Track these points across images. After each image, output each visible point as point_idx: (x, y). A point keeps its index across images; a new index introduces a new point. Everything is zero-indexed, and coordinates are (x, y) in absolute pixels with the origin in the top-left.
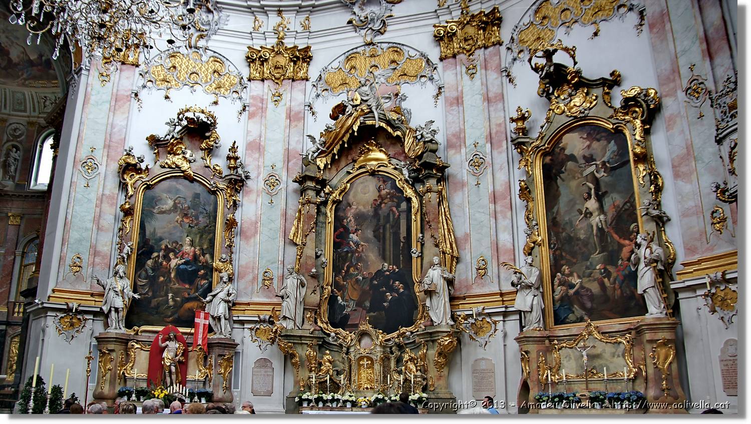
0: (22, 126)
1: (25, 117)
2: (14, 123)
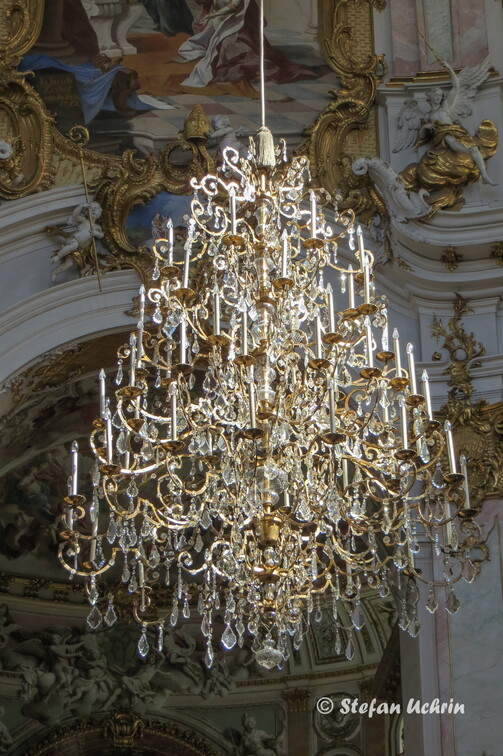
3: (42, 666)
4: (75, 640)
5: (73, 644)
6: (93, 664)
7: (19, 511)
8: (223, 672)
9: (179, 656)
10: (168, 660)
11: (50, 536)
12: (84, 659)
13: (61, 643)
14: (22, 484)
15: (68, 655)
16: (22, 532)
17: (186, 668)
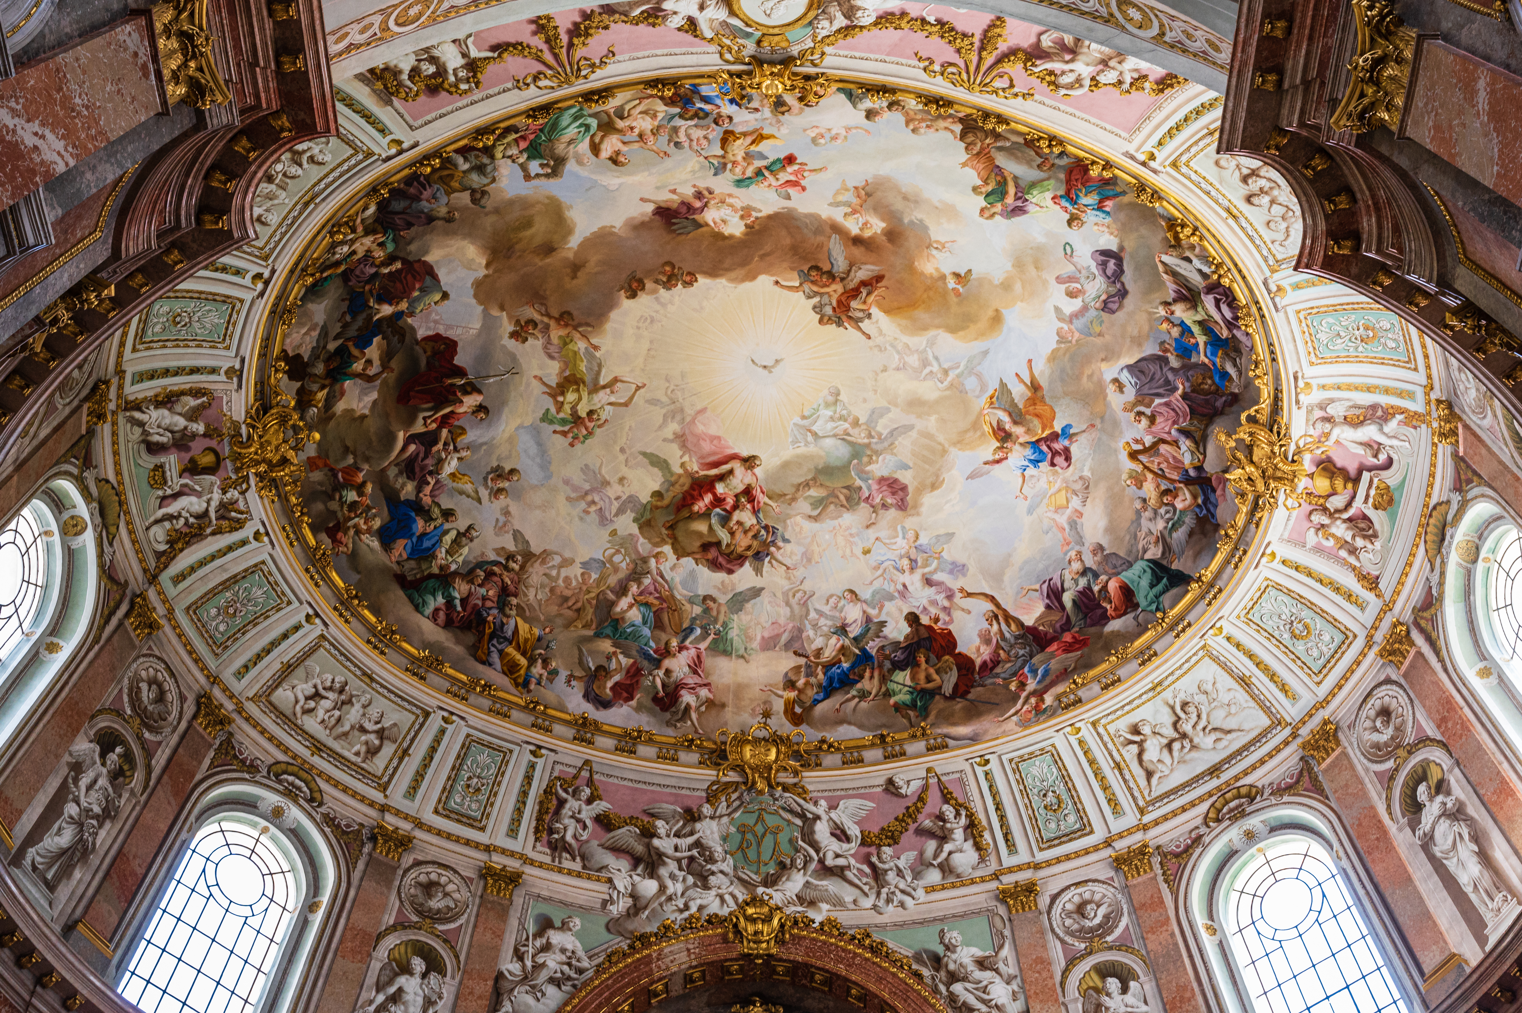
0: (1099, 889)
1: (1096, 848)
2: (1068, 887)
3: (640, 870)
4: (688, 829)
5: (685, 836)
6: (714, 868)
7: (613, 649)
8: (903, 877)
9: (837, 856)
10: (821, 861)
11: (654, 685)
12: (701, 860)
13: (668, 836)
14: (618, 609)
15: (678, 854)
16: (617, 678)
17: (849, 874)
